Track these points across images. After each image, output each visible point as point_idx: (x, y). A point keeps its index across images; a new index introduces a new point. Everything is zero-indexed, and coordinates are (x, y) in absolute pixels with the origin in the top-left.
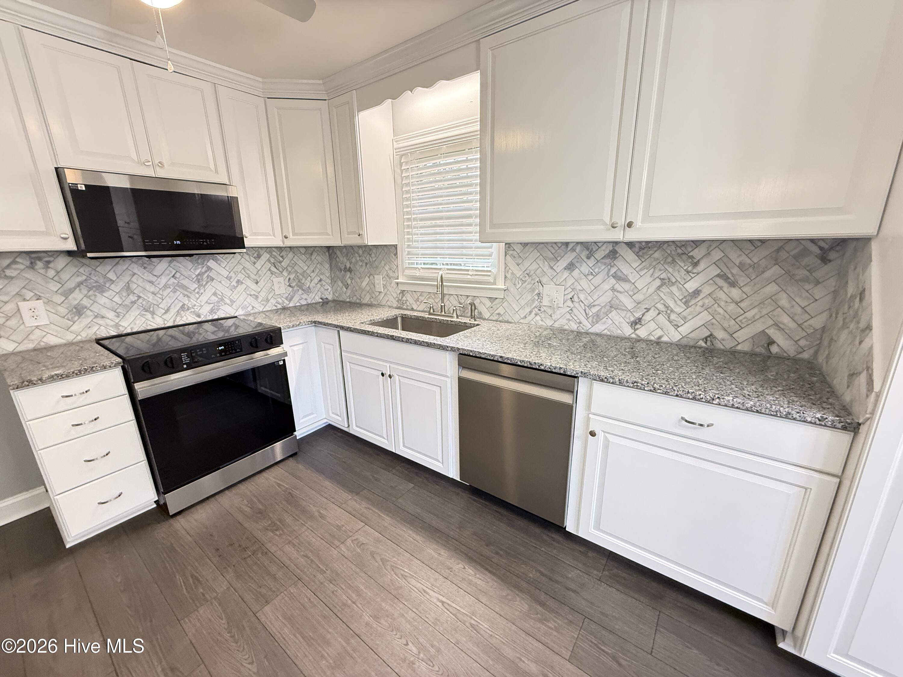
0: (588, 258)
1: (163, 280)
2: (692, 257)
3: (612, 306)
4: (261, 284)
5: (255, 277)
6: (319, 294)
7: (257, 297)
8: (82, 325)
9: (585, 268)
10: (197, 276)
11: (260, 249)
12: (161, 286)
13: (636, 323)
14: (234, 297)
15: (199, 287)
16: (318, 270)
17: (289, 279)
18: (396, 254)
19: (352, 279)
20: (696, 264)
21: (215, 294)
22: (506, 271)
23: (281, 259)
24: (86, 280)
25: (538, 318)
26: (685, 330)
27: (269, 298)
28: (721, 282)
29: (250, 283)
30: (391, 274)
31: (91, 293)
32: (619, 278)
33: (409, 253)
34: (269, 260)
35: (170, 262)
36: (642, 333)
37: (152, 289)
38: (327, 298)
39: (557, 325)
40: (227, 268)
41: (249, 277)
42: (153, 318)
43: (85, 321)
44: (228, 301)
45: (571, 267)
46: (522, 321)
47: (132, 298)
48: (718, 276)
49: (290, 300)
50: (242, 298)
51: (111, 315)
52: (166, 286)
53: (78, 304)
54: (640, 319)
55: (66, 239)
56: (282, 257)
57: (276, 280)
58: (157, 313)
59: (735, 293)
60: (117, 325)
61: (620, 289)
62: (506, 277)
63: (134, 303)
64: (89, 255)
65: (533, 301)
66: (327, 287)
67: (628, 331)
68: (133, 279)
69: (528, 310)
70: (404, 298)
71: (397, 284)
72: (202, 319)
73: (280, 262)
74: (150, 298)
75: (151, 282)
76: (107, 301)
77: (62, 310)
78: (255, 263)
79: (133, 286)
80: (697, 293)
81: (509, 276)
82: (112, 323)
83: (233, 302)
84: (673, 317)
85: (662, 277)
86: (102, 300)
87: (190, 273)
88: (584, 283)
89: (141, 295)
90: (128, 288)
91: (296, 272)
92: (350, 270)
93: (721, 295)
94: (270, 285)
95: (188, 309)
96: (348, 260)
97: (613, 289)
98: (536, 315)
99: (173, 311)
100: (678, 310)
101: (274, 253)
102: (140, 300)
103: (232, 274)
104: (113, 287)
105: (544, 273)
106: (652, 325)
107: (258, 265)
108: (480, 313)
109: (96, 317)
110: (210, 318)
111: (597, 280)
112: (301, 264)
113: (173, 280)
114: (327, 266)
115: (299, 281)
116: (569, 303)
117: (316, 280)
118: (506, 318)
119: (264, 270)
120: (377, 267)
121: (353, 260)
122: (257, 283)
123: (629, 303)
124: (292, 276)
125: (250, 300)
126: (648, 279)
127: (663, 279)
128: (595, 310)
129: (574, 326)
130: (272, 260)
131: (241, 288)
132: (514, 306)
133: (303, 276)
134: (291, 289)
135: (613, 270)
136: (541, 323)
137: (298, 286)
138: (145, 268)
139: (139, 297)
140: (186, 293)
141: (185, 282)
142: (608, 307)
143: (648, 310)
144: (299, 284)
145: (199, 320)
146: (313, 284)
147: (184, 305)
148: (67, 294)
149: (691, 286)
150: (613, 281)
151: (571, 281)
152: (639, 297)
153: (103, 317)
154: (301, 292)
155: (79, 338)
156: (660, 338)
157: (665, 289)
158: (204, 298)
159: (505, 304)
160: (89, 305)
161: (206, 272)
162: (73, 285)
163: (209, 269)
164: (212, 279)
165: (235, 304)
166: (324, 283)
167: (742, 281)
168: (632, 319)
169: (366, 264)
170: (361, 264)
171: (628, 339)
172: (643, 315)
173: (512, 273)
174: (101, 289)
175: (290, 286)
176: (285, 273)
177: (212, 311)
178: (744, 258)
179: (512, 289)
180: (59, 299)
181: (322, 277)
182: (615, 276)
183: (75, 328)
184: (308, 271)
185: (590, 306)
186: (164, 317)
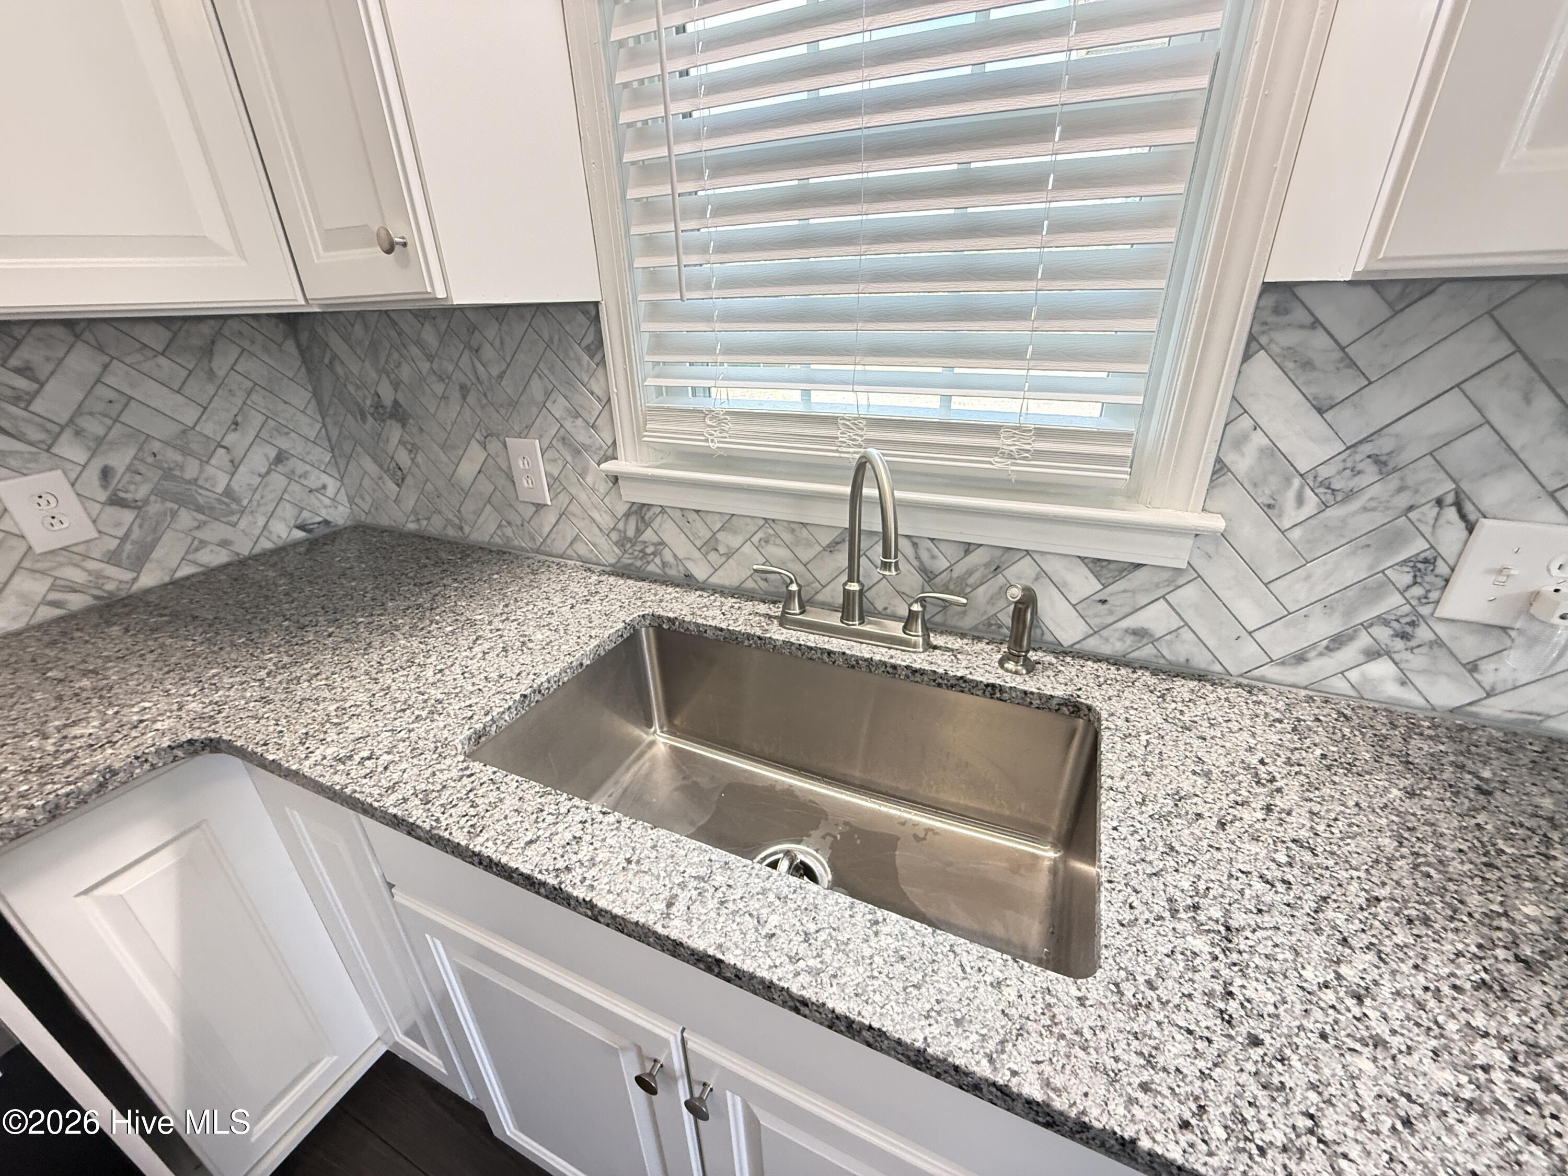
6: (288, 512)
16: (258, 419)
17: (106, 473)
18: (596, 347)
19: (413, 449)
22: (1230, 439)
23: (23, 384)
25: (1381, 668)
30: (581, 435)
38: (326, 522)
39: (1497, 710)
46: (1270, 673)
49: (139, 562)
56: (24, 372)
62: (1220, 468)
65: (1377, 590)
66: (316, 479)
69: (1325, 628)
70: (648, 535)
71: (615, 479)
73: (22, 399)
81: (1244, 462)
91: (138, 436)
92: (398, 414)
96: (382, 371)
98: (1372, 654)
105: (1505, 458)
112: (160, 398)
114: (300, 396)
115: (168, 475)
117: (259, 459)
118: (1180, 651)
120: (513, 404)
121: (405, 373)
124: (120, 460)
132: (1242, 605)
133: (186, 451)
134: (128, 516)
136: (1393, 691)
137: (160, 493)
144: (169, 485)
146: (244, 479)
159: (1188, 594)
166: (301, 468)
169: (464, 390)
173: (1272, 451)
175: (116, 501)
176: (70, 450)
179: (1250, 530)
181: (283, 443)
184: (208, 428)
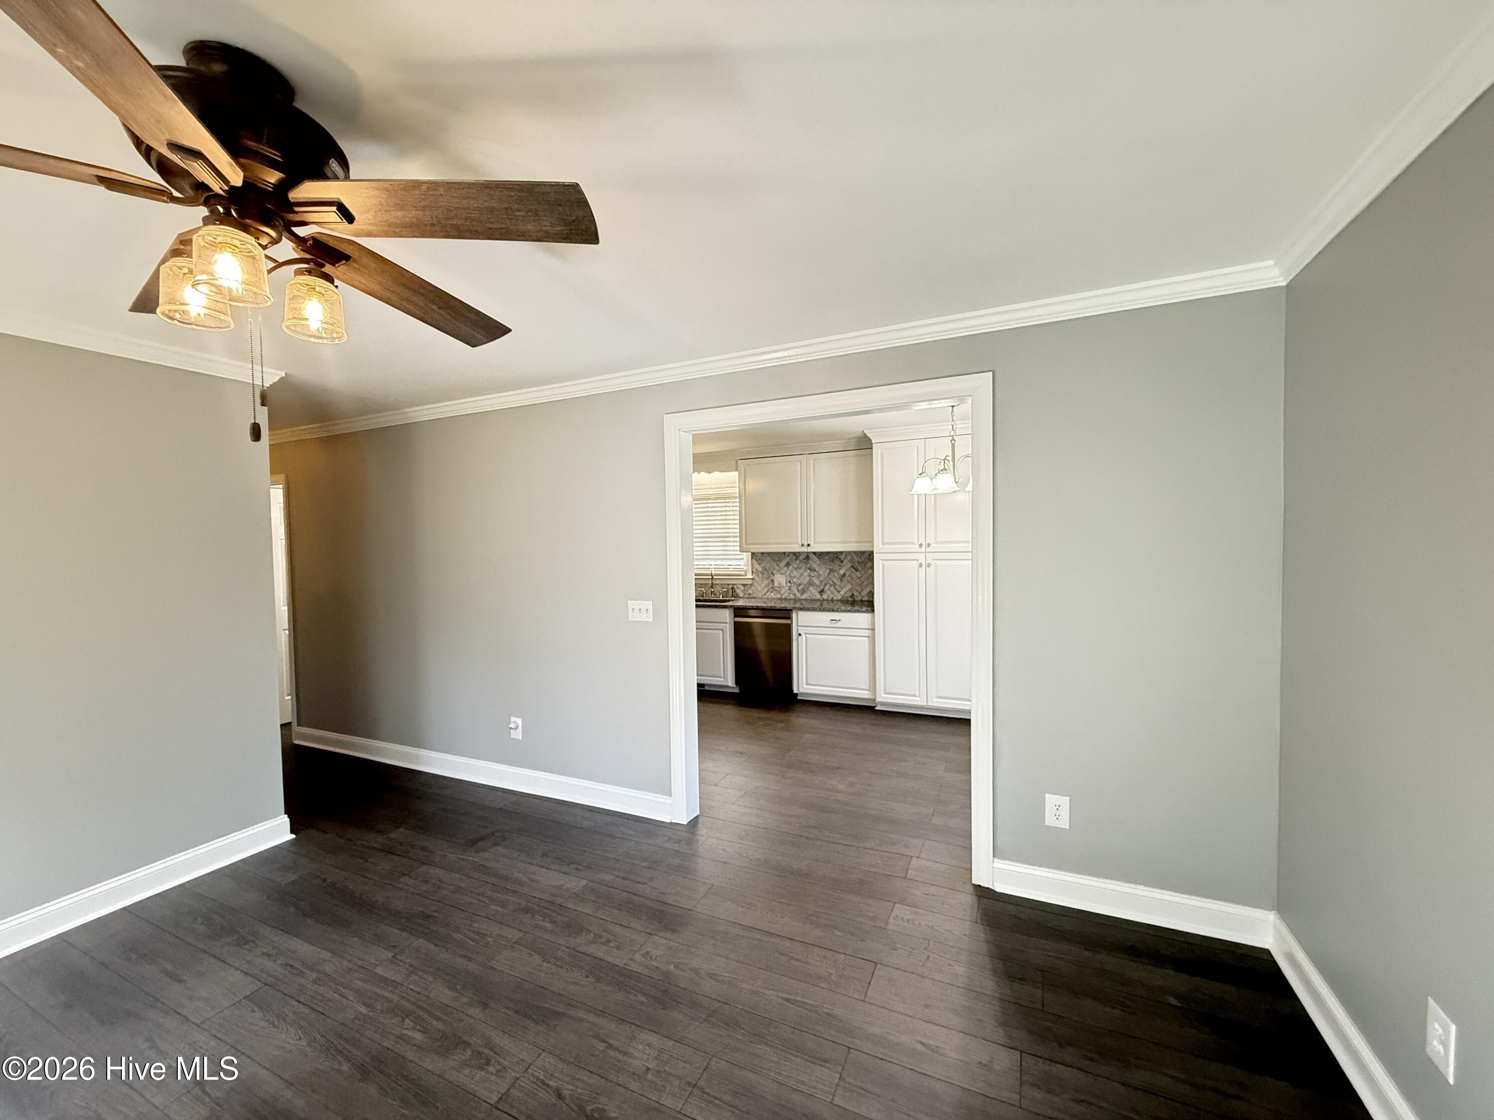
0: (796, 560)
2: (840, 559)
3: (810, 584)
9: (795, 565)
13: (822, 592)
20: (842, 562)
22: (752, 568)
25: (772, 594)
26: (842, 593)
28: (853, 570)
32: (812, 569)
36: (825, 597)
39: (783, 597)
45: (788, 565)
46: (764, 597)
48: (851, 567)
54: (823, 590)
59: (858, 573)
61: (812, 575)
62: (752, 571)
65: (769, 584)
67: (818, 596)
69: (767, 590)
80: (844, 575)
81: (754, 570)
84: (837, 587)
85: (830, 568)
88: (795, 573)
93: (854, 576)
97: (809, 575)
98: (771, 592)
100: (838, 583)
105: (774, 569)
106: (829, 592)
108: (737, 594)
111: (801, 571)
116: (789, 584)
118: (754, 595)
123: (817, 582)
126: (824, 569)
127: (830, 569)
128: (801, 587)
129: (792, 597)
132: (758, 588)
135: (808, 566)
136: (774, 597)
142: (808, 585)
143: (826, 585)
149: (842, 572)
150: (809, 571)
151: (788, 572)
152: (821, 578)
156: (832, 598)
157: (831, 574)
159: (753, 588)
167: (860, 568)
168: (820, 590)
171: (819, 600)
172: (824, 587)
173: (756, 569)
178: (859, 559)
182: (810, 569)
185: (799, 585)
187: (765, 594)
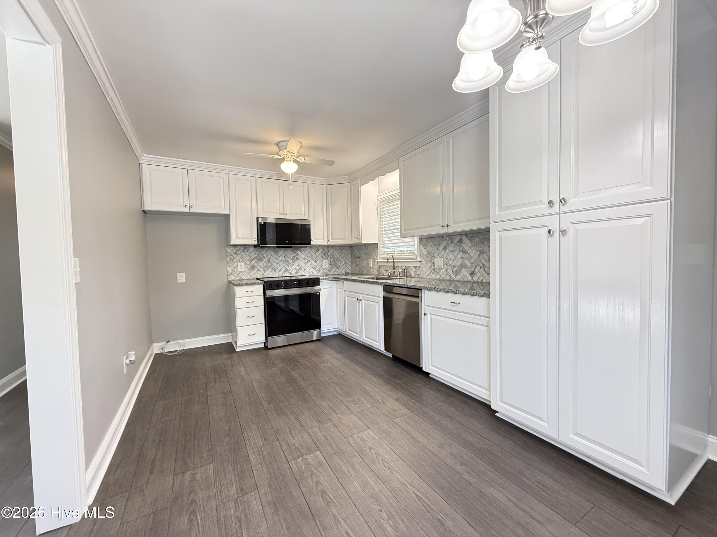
0: (451, 243)
1: (281, 258)
3: (463, 266)
4: (318, 262)
5: (315, 259)
6: (344, 270)
7: (315, 269)
8: (253, 273)
9: (450, 248)
10: (293, 257)
11: (319, 247)
12: (279, 260)
13: (472, 274)
14: (306, 267)
15: (293, 262)
16: (345, 258)
17: (330, 261)
18: (377, 248)
19: (359, 262)
21: (298, 265)
22: (420, 253)
23: (328, 252)
24: (257, 256)
25: (434, 275)
27: (320, 269)
29: (313, 262)
30: (375, 258)
31: (258, 261)
32: (464, 252)
33: (383, 247)
34: (322, 252)
35: (284, 251)
36: (475, 279)
37: (276, 261)
38: (348, 272)
39: (441, 278)
40: (304, 255)
41: (313, 259)
42: (275, 273)
43: (254, 271)
44: (303, 269)
45: (445, 248)
46: (427, 277)
47: (270, 264)
49: (330, 272)
50: (309, 268)
51: (262, 270)
52: (281, 261)
53: (253, 265)
54: (474, 272)
55: (255, 240)
56: (328, 251)
57: (324, 261)
58: (277, 271)
60: (263, 274)
61: (465, 257)
62: (420, 255)
63: (270, 266)
64: (261, 246)
65: (431, 266)
66: (349, 266)
67: (469, 278)
68: (271, 257)
69: (430, 271)
70: (380, 270)
71: (377, 262)
72: (292, 275)
73: (327, 253)
74: (275, 265)
75: (277, 259)
76: (262, 265)
77: (249, 267)
78: (316, 253)
79: (271, 260)
81: (422, 254)
82: (262, 273)
83: (305, 269)
85: (480, 250)
86: (260, 264)
87: (290, 256)
88: (451, 255)
89: (273, 263)
90: (269, 260)
91: (334, 258)
92: (359, 257)
94: (321, 263)
95: (287, 271)
96: (359, 252)
97: (462, 258)
98: (433, 273)
99: (282, 271)
101: (325, 249)
102: (272, 266)
103: (306, 257)
104: (264, 260)
105: (435, 252)
106: (479, 274)
107: (317, 254)
108: (411, 274)
109: (258, 270)
110: (295, 275)
111: (456, 253)
112: (336, 254)
113: (284, 258)
114: (350, 256)
115: (335, 263)
116: (446, 266)
117: (343, 263)
118: (421, 276)
119: (320, 256)
120: (370, 255)
121: (361, 252)
122: (316, 262)
123: (468, 264)
124: (332, 260)
125: (312, 269)
126: (475, 251)
128: (456, 268)
129: (448, 278)
130: (324, 252)
131: (309, 263)
132: (424, 269)
133: (337, 260)
134: (331, 266)
135: (461, 248)
136: (435, 277)
137: (334, 264)
138: (275, 253)
139: (272, 264)
140: (288, 264)
141: (288, 259)
142: (461, 267)
143: (476, 266)
144: (335, 264)
145: (291, 276)
146: (341, 265)
147: (286, 269)
148: (251, 261)
150: (461, 253)
151: (445, 255)
152: (472, 261)
153: (260, 271)
154: (335, 268)
155: (251, 278)
156: (482, 280)
157: (481, 256)
158: (294, 267)
159: (421, 269)
160: (256, 265)
161: (296, 256)
162: (253, 258)
163: (298, 254)
164: (298, 259)
165: (305, 271)
166: (347, 265)
168: (471, 272)
169: (366, 254)
170: (363, 254)
171: (470, 282)
172: (475, 269)
174: (261, 260)
175: (330, 264)
176: (329, 259)
177: (296, 273)
179: (423, 261)
180: (248, 262)
181: (346, 261)
182: (462, 251)
183: (251, 274)
184: (340, 258)
185: (454, 267)
186: (279, 273)
187: (429, 275)
